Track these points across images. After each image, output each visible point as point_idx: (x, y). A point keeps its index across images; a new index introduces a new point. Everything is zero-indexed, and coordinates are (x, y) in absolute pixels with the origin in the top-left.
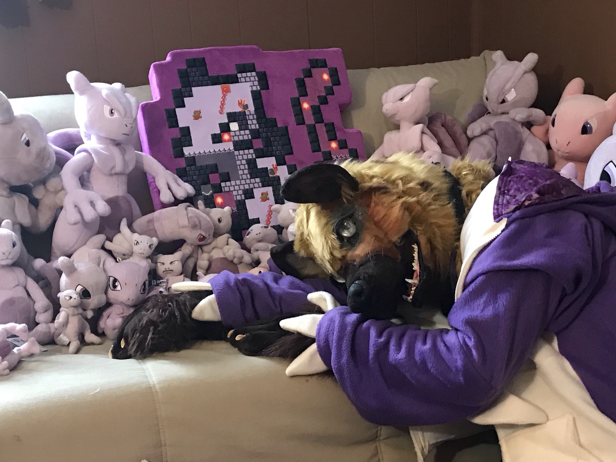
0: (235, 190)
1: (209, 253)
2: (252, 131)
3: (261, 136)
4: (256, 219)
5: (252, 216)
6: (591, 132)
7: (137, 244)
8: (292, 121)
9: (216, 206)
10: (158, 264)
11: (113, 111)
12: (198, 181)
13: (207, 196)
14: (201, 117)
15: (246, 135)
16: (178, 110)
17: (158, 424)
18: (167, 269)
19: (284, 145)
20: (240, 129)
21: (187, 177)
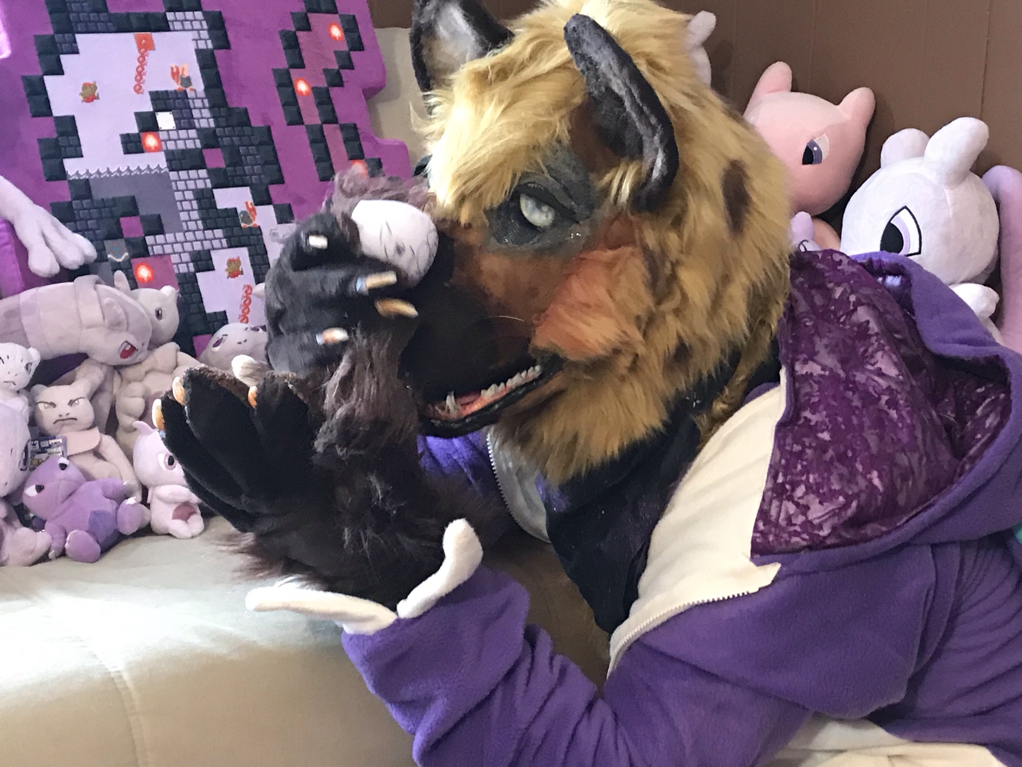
0: (174, 253)
1: (140, 381)
2: (201, 132)
3: (221, 144)
4: (220, 313)
5: (210, 307)
6: (819, 161)
8: (278, 117)
9: (139, 284)
12: (98, 232)
13: (119, 263)
15: (190, 141)
16: (48, 80)
19: (264, 164)
20: (179, 127)
21: (75, 221)
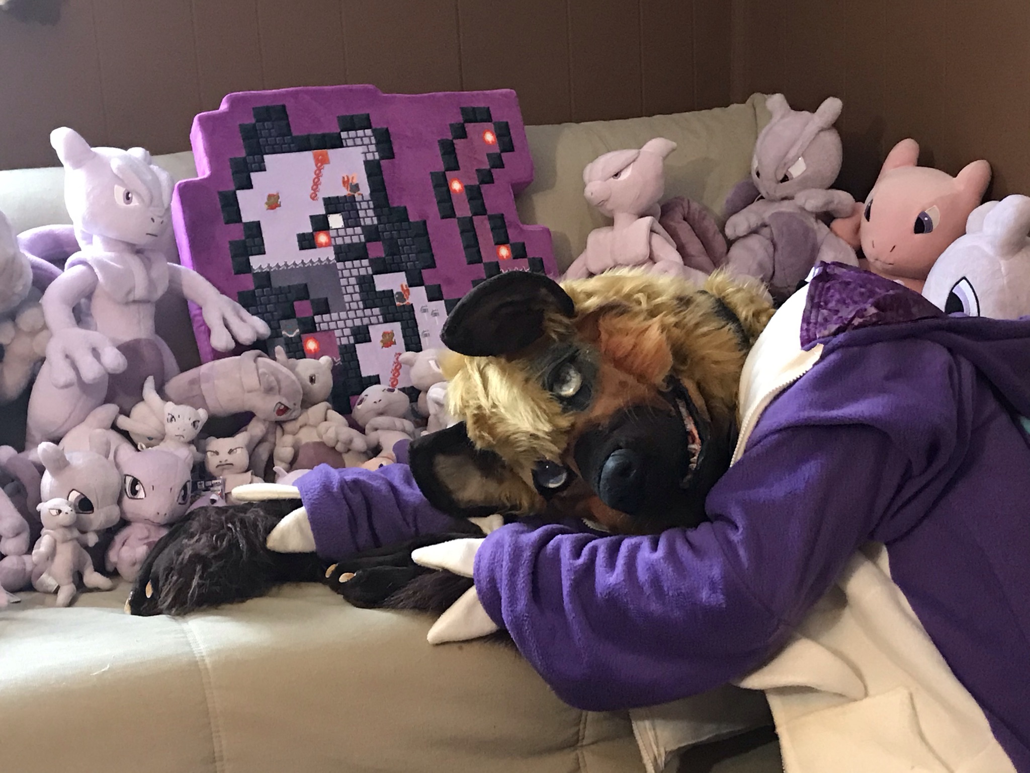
0: (338, 329)
1: (294, 434)
2: (365, 228)
3: (382, 237)
4: (374, 376)
5: (366, 371)
6: (930, 229)
7: (171, 420)
8: (433, 211)
9: (307, 356)
10: (209, 454)
11: (130, 195)
12: (276, 313)
13: (291, 338)
14: (280, 206)
15: (356, 236)
16: (240, 194)
17: (210, 723)
18: (223, 463)
19: (419, 252)
20: (347, 226)
21: (256, 306)
